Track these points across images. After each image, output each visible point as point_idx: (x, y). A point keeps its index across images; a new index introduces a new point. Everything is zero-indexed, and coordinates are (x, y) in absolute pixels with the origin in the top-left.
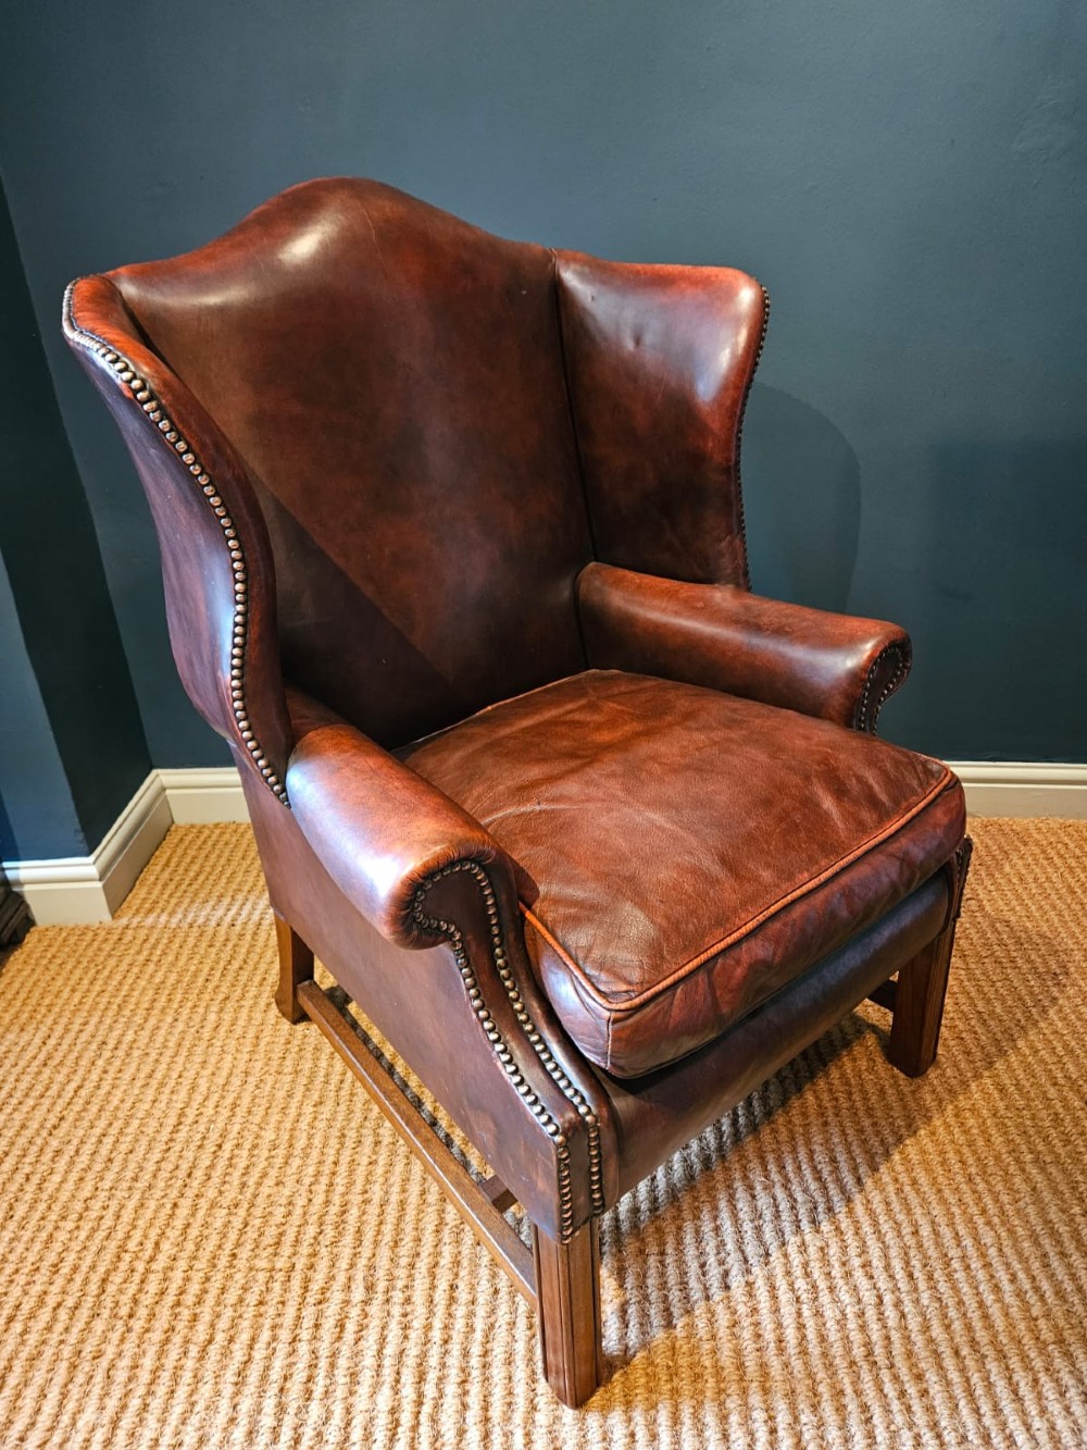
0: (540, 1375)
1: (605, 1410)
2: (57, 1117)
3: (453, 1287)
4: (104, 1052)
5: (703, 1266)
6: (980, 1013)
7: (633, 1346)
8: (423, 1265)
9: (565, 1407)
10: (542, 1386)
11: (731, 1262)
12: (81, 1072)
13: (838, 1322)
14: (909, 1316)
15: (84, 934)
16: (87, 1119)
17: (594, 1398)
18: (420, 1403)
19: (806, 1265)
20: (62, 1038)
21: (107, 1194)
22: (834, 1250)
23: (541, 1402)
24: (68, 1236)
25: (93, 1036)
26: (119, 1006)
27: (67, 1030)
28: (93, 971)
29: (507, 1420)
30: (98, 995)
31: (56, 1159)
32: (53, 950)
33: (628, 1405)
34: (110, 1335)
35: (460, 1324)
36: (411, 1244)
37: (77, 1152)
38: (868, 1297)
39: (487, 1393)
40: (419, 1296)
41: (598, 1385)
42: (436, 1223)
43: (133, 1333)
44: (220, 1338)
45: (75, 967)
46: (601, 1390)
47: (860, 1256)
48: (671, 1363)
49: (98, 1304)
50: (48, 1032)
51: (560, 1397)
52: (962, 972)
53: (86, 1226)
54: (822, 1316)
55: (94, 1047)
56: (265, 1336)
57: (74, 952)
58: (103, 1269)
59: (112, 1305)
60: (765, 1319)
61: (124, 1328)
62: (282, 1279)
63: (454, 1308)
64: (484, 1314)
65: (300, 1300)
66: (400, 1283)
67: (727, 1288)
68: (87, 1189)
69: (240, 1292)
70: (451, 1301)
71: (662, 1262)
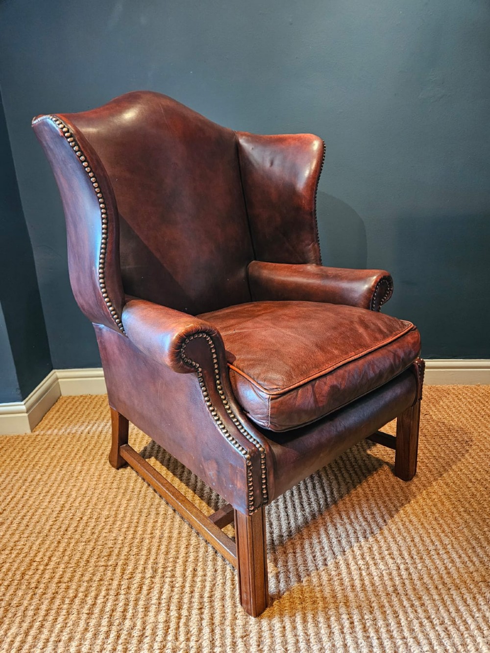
0: (238, 604)
1: (270, 617)
2: (2, 509)
3: (195, 570)
4: (25, 484)
5: (314, 557)
6: (434, 456)
7: (283, 590)
8: (180, 561)
9: (250, 617)
10: (239, 608)
11: (327, 555)
12: (14, 491)
13: (380, 577)
14: (413, 574)
15: (18, 438)
16: (17, 509)
17: (265, 613)
18: (179, 618)
19: (362, 555)
21: (26, 539)
22: (375, 548)
23: (239, 615)
24: (6, 556)
25: (20, 477)
26: (34, 465)
27: (8, 475)
28: (22, 452)
29: (222, 624)
30: (23, 462)
33: (281, 615)
34: (25, 596)
35: (199, 584)
36: (175, 553)
37: (12, 523)
38: (393, 567)
39: (212, 612)
40: (178, 574)
41: (267, 607)
42: (186, 544)
43: (38, 595)
44: (80, 595)
45: (12, 451)
46: (268, 609)
47: (387, 550)
48: (301, 597)
49: (20, 584)
51: (248, 612)
52: (425, 442)
53: (15, 553)
54: (372, 575)
55: (21, 481)
56: (103, 593)
57: (12, 445)
58: (23, 569)
59: (27, 584)
60: (345, 577)
61: (33, 593)
62: (112, 569)
63: (196, 578)
64: (210, 580)
65: (120, 578)
66: (169, 569)
67: (326, 565)
68: (16, 537)
69: (91, 576)
70: (194, 575)
71: (295, 556)
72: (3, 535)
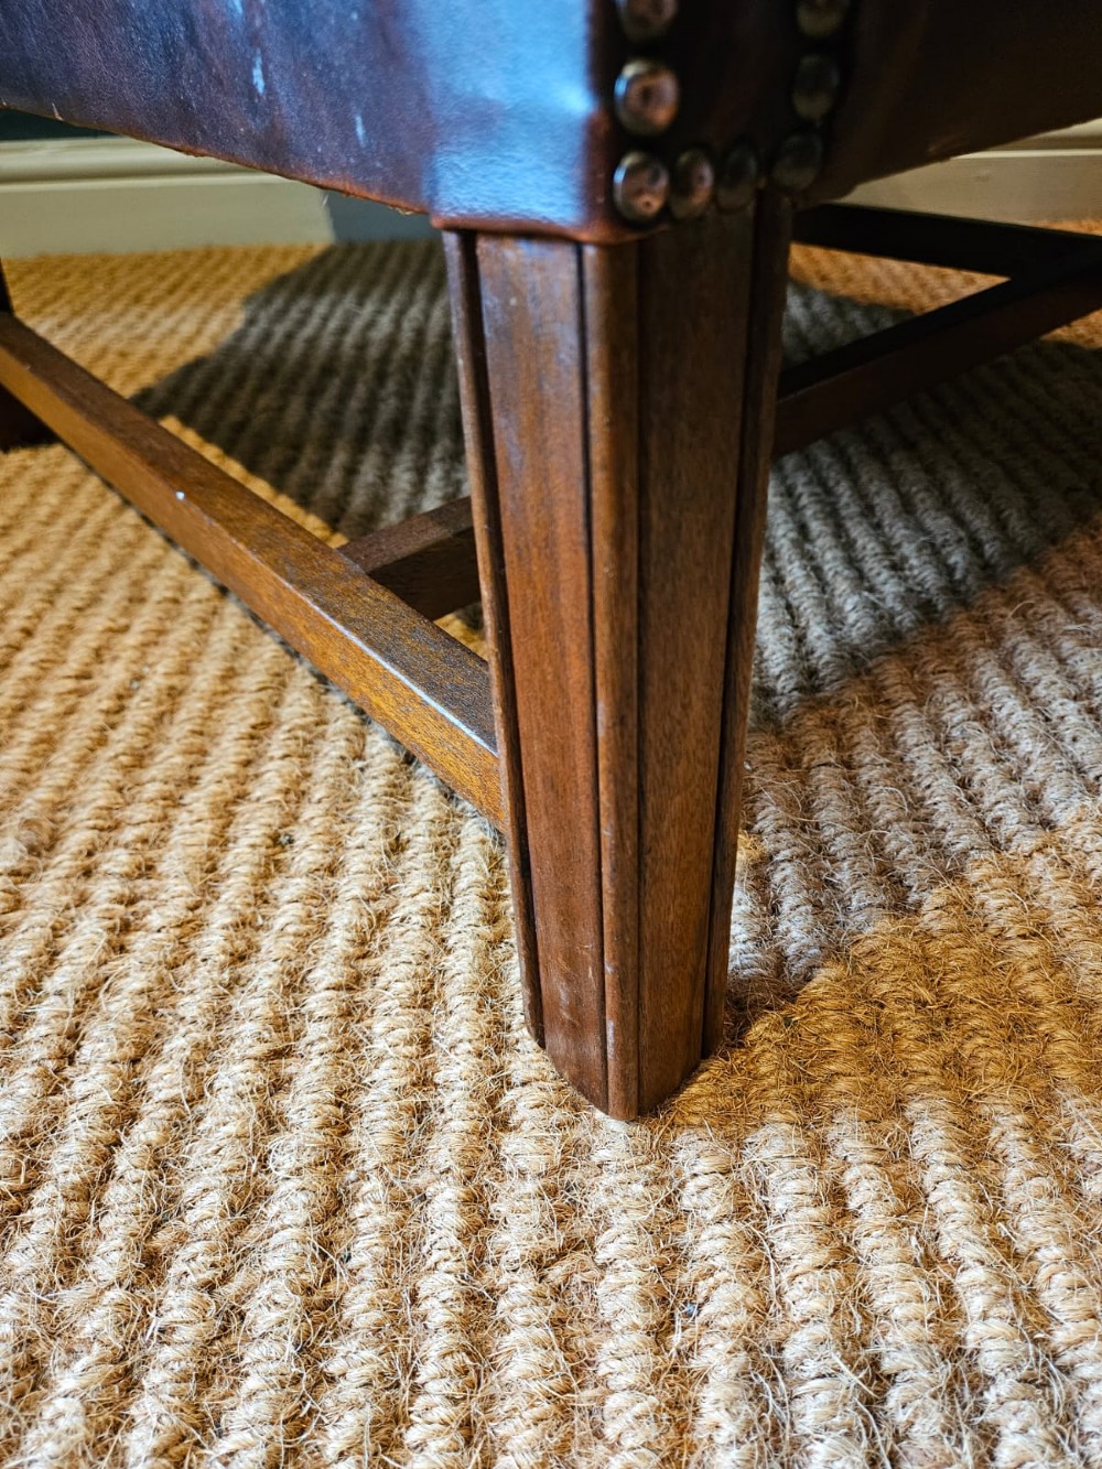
0: (522, 1034)
1: (734, 1123)
3: (278, 841)
5: (965, 783)
7: (799, 955)
8: (202, 799)
9: (599, 1114)
10: (526, 1059)
11: (1040, 776)
17: (694, 1089)
18: (125, 1115)
23: (523, 1103)
29: (409, 1154)
33: (809, 1106)
35: (287, 917)
36: (180, 760)
39: (347, 1082)
40: (175, 862)
41: (706, 1053)
42: (253, 721)
46: (716, 1066)
48: (926, 994)
51: (585, 1086)
63: (275, 884)
64: (358, 892)
66: (129, 834)
67: (1047, 824)
70: (270, 868)
71: (851, 779)
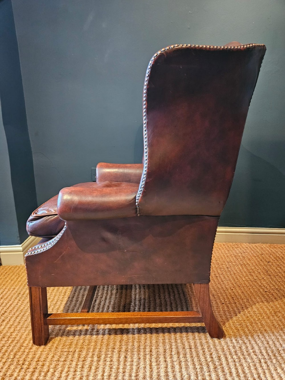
2: (4, 311)
3: (126, 357)
4: (19, 296)
5: (204, 352)
6: (277, 289)
8: (116, 351)
11: (212, 351)
12: (12, 300)
13: (248, 367)
14: (270, 366)
15: (16, 267)
16: (13, 312)
19: (236, 352)
20: (7, 292)
21: (18, 331)
22: (244, 347)
24: (5, 342)
25: (16, 292)
26: (25, 284)
27: (9, 290)
28: (18, 276)
30: (18, 282)
31: (3, 322)
32: (7, 271)
34: (16, 370)
35: (128, 367)
36: (112, 345)
37: (10, 320)
38: (256, 361)
40: (115, 359)
42: (120, 339)
43: (24, 369)
44: (51, 370)
45: (12, 275)
47: (252, 349)
49: (13, 360)
50: (3, 290)
52: (270, 279)
53: (11, 340)
54: (243, 366)
55: (17, 294)
56: (66, 370)
57: (13, 272)
58: (15, 351)
59: (17, 361)
60: (225, 366)
61: (21, 368)
62: (72, 354)
63: (126, 363)
64: (136, 364)
65: (77, 360)
66: (109, 356)
67: (212, 358)
68: (12, 330)
69: (58, 358)
70: (125, 361)
71: (191, 351)
72: (4, 328)
